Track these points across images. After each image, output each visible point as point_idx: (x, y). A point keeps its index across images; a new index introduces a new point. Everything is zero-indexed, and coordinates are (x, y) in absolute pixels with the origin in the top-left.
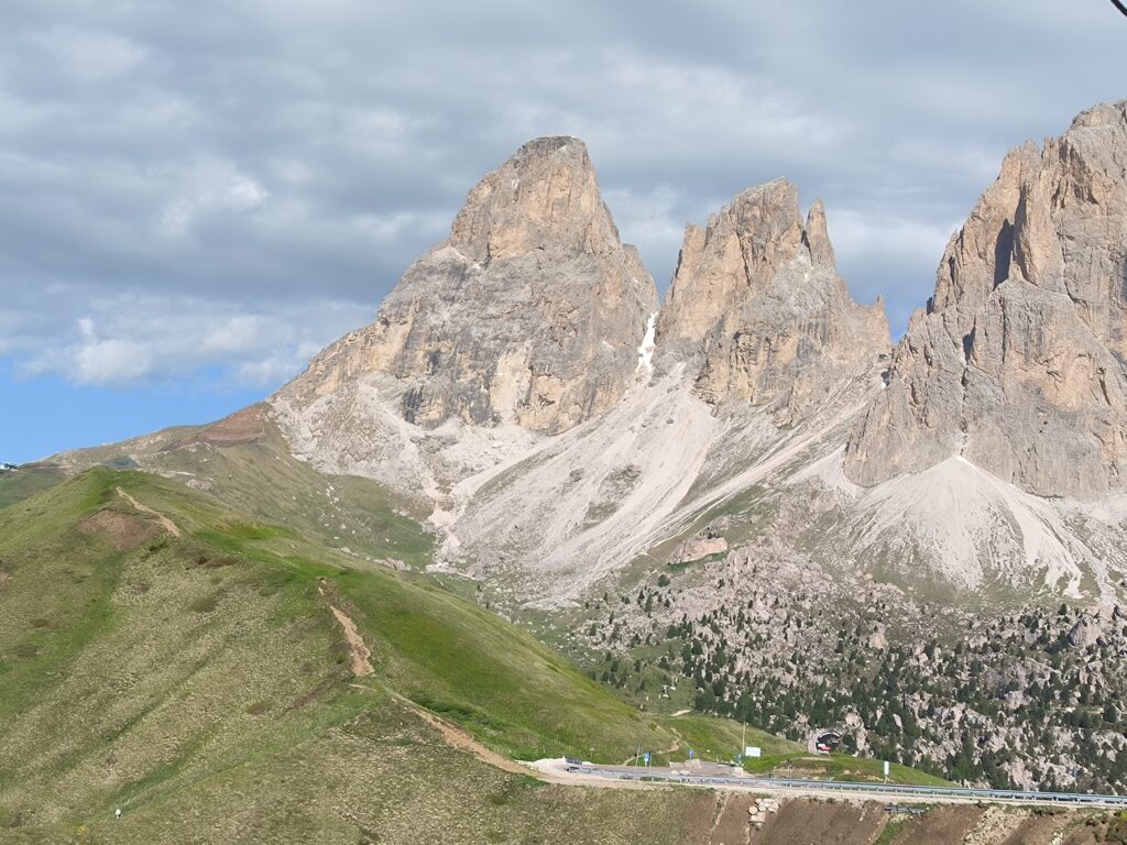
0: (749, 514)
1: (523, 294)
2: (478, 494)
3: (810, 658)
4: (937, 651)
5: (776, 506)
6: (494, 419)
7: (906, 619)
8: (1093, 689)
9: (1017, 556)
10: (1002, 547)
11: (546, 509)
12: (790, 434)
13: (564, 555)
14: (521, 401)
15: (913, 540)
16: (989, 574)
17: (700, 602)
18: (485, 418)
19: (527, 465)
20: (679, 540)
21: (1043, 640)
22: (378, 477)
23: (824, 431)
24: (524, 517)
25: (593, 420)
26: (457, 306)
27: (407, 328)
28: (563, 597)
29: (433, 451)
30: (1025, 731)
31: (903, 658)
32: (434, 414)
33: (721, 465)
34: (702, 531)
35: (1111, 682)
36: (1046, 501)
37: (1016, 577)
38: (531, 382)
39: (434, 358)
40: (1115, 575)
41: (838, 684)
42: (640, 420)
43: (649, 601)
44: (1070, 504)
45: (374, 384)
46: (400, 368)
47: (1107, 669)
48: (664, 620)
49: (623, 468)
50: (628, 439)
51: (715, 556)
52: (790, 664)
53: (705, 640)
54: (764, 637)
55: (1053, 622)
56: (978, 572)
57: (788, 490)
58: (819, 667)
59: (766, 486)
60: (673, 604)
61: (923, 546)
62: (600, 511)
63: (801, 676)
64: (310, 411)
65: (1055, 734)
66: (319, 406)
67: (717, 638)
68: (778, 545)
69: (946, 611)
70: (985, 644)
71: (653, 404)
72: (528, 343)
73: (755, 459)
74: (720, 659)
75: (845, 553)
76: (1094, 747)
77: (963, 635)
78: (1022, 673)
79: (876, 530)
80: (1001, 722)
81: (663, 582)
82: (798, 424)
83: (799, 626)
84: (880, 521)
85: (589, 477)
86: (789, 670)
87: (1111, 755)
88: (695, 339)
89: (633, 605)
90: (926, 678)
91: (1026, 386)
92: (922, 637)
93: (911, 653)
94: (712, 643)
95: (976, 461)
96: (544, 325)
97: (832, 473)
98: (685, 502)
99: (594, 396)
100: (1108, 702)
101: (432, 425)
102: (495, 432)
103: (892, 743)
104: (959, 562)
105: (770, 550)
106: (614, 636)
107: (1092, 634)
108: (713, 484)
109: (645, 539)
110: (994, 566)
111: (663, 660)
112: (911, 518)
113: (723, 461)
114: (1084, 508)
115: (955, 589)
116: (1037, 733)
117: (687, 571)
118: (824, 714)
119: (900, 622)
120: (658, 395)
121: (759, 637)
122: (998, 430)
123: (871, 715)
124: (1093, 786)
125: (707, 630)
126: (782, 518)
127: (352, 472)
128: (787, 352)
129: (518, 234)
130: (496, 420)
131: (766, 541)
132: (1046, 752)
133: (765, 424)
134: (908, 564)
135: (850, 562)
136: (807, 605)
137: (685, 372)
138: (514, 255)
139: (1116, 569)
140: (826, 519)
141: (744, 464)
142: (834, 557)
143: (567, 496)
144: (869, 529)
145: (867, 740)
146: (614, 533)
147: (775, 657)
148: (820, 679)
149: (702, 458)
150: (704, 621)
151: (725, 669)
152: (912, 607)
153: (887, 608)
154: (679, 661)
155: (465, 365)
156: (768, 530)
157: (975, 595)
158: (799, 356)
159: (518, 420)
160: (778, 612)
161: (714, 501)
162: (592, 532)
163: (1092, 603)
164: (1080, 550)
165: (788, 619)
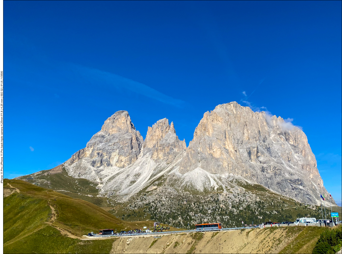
0: (162, 181)
1: (116, 141)
2: (108, 180)
3: (173, 207)
4: (196, 204)
5: (166, 179)
6: (111, 165)
7: (190, 198)
8: (223, 208)
9: (209, 185)
10: (207, 183)
11: (122, 182)
12: (169, 165)
13: (125, 191)
14: (116, 162)
15: (191, 183)
16: (205, 189)
17: (152, 198)
18: (109, 165)
19: (118, 174)
20: (148, 187)
21: (215, 200)
22: (87, 178)
23: (175, 164)
24: (118, 184)
25: (131, 164)
27: (92, 148)
28: (125, 199)
29: (98, 172)
30: (211, 217)
31: (190, 205)
32: (98, 165)
33: (156, 171)
34: (152, 185)
35: (226, 207)
36: (214, 175)
37: (209, 189)
38: (118, 157)
39: (98, 154)
40: (226, 187)
41: (178, 212)
42: (141, 164)
43: (142, 199)
44: (218, 175)
45: (86, 160)
46: (91, 156)
47: (225, 204)
48: (145, 202)
49: (137, 173)
50: (138, 168)
51: (155, 189)
52: (169, 209)
53: (153, 206)
54: (164, 204)
55: (216, 196)
56: (203, 188)
57: (169, 175)
58: (175, 209)
59: (165, 175)
60: (147, 199)
61: (193, 184)
62: (133, 182)
63: (171, 211)
65: (217, 217)
66: (74, 165)
67: (155, 205)
68: (167, 186)
69: (197, 196)
70: (204, 202)
71: (143, 161)
72: (118, 150)
73: (162, 170)
74: (156, 209)
75: (179, 187)
76: (223, 219)
77: (200, 200)
78: (211, 206)
80: (207, 216)
81: (145, 195)
82: (170, 163)
83: (171, 201)
84: (185, 180)
85: (130, 175)
86: (169, 210)
87: (226, 220)
88: (151, 148)
89: (139, 200)
90: (194, 209)
91: (210, 154)
92: (193, 201)
95: (201, 168)
96: (121, 147)
97: (177, 172)
98: (149, 179)
99: (131, 160)
100: (226, 210)
101: (98, 167)
102: (111, 168)
103: (187, 222)
104: (200, 187)
105: (165, 187)
106: (135, 207)
108: (155, 175)
109: (142, 187)
110: (206, 187)
111: (144, 210)
112: (191, 179)
114: (221, 175)
115: (199, 192)
116: (213, 217)
117: (150, 192)
118: (175, 218)
119: (189, 199)
120: (144, 159)
121: (163, 204)
122: (205, 162)
123: (183, 217)
125: (153, 204)
126: (168, 180)
128: (167, 150)
129: (115, 129)
130: (112, 166)
131: (165, 185)
132: (215, 221)
133: (164, 163)
134: (191, 188)
135: (180, 188)
136: (172, 197)
137: (149, 154)
138: (114, 133)
139: (226, 186)
140: (176, 180)
141: (161, 171)
142: (177, 188)
143: (126, 179)
144: (184, 182)
145: (183, 222)
146: (136, 186)
147: (166, 207)
148: (175, 211)
149: (153, 171)
150: (153, 202)
151: (156, 211)
152: (191, 196)
153: (187, 196)
154: (148, 210)
155: (105, 155)
156: (165, 183)
157: (202, 193)
158: (170, 150)
159: (116, 165)
160: (167, 199)
161: (155, 179)
162: (131, 186)
163: (223, 192)
164: (220, 183)
165: (169, 200)
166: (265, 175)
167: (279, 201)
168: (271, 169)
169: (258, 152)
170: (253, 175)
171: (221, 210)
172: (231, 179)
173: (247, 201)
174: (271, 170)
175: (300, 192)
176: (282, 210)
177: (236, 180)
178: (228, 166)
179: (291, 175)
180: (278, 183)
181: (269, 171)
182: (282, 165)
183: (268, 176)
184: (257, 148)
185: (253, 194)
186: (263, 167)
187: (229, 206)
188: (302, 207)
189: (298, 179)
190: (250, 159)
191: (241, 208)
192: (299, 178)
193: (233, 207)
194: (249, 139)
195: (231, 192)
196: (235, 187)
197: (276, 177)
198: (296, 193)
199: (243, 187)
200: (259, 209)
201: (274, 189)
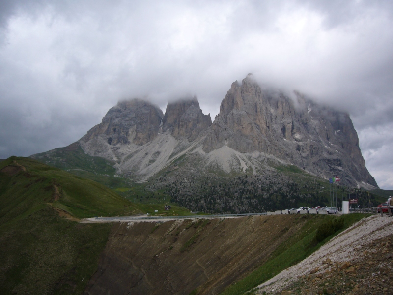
0: (183, 160)
1: (134, 115)
2: (125, 159)
3: (195, 189)
4: (221, 186)
5: (189, 158)
7: (215, 180)
8: (251, 191)
10: (234, 164)
11: (140, 161)
12: (192, 143)
13: (144, 171)
14: (134, 138)
15: (217, 164)
16: (232, 169)
17: (173, 179)
18: (127, 143)
19: (136, 152)
20: (169, 166)
21: (242, 182)
22: (103, 157)
23: (199, 142)
24: (136, 163)
25: (150, 142)
26: (119, 118)
27: (108, 124)
28: (144, 180)
29: (115, 150)
30: (238, 201)
31: (214, 188)
32: (115, 142)
34: (173, 164)
35: (255, 189)
36: (243, 154)
37: (237, 170)
38: (136, 134)
39: (115, 130)
40: (256, 168)
41: (201, 194)
42: (160, 141)
43: (162, 180)
44: (248, 154)
45: (102, 137)
46: (107, 132)
47: (254, 187)
48: (165, 184)
49: (157, 152)
50: (157, 146)
51: (176, 169)
55: (244, 178)
56: (230, 169)
57: (192, 154)
58: (197, 191)
59: (187, 154)
60: (167, 180)
61: (219, 164)
62: (152, 161)
63: (193, 193)
64: (88, 143)
65: (244, 201)
66: (90, 142)
68: (189, 166)
69: (223, 178)
70: (231, 184)
72: (135, 125)
73: (184, 149)
74: (176, 191)
75: (203, 167)
76: (251, 203)
77: (227, 182)
78: (238, 189)
79: (209, 162)
80: (233, 200)
81: (165, 176)
82: (193, 140)
83: (193, 183)
84: (210, 160)
85: (149, 154)
86: (191, 192)
87: (255, 204)
88: (171, 123)
89: (158, 181)
90: (219, 192)
91: (238, 130)
92: (218, 183)
93: (216, 187)
95: (229, 146)
96: (139, 122)
97: (200, 150)
98: (169, 159)
99: (150, 137)
100: (254, 194)
101: (115, 145)
102: (129, 145)
103: (211, 205)
104: (226, 167)
105: (187, 167)
106: (154, 188)
108: (176, 154)
109: (162, 167)
111: (164, 192)
112: (216, 159)
113: (178, 149)
114: (250, 155)
115: (225, 173)
116: (240, 201)
117: (170, 173)
118: (197, 201)
120: (164, 136)
121: (185, 186)
122: (233, 140)
123: (207, 200)
125: (174, 186)
126: (190, 160)
127: (97, 156)
128: (190, 125)
130: (129, 143)
131: (187, 165)
132: (242, 205)
133: (186, 141)
134: (216, 169)
135: (204, 169)
136: (195, 178)
137: (169, 131)
140: (199, 160)
141: (182, 149)
142: (201, 168)
143: (145, 158)
145: (206, 206)
146: (155, 166)
147: (188, 190)
148: (197, 194)
149: (173, 149)
150: (173, 183)
151: (178, 193)
152: (217, 177)
153: (212, 178)
154: (168, 192)
155: (122, 131)
156: (187, 163)
157: (229, 174)
158: (193, 126)
159: (134, 142)
160: (189, 180)
161: (176, 158)
162: (150, 166)
163: (251, 173)
164: (250, 163)
165: (191, 182)
166: (301, 155)
167: (314, 184)
169: (293, 129)
170: (287, 155)
171: (250, 193)
172: (262, 159)
173: (278, 183)
174: (307, 148)
175: (338, 173)
176: (317, 193)
177: (268, 160)
178: (259, 144)
179: (330, 154)
180: (314, 163)
181: (305, 150)
182: (320, 143)
183: (304, 155)
184: (293, 123)
185: (286, 175)
186: (298, 145)
187: (258, 189)
188: (340, 190)
189: (337, 159)
190: (284, 136)
191: (272, 191)
192: (339, 158)
193: (262, 190)
194: (283, 114)
195: (262, 174)
196: (266, 168)
197: (312, 157)
198: (334, 174)
199: (275, 167)
200: (292, 192)
201: (310, 170)
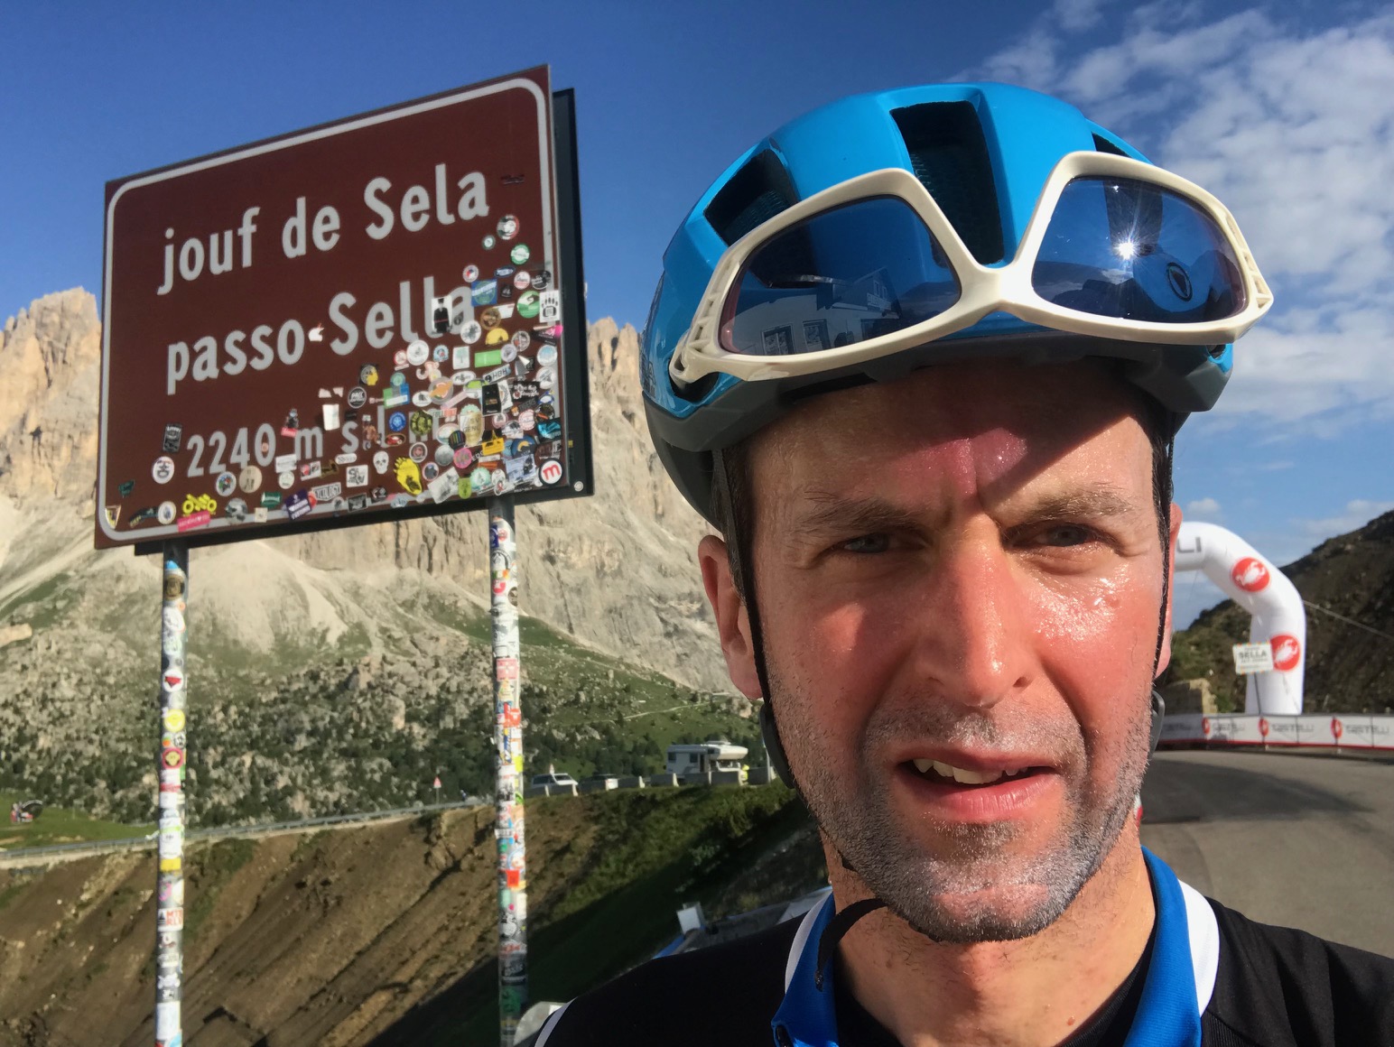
0: (55, 600)
3: (113, 729)
4: (233, 709)
5: (81, 592)
7: (206, 683)
8: (363, 725)
9: (303, 621)
10: (291, 614)
15: (211, 614)
16: (280, 638)
21: (324, 689)
30: (307, 767)
34: (5, 620)
35: (377, 716)
36: (328, 573)
37: (302, 639)
40: (384, 630)
41: (140, 749)
44: (347, 575)
51: (20, 643)
52: (94, 737)
54: (68, 713)
55: (333, 673)
56: (270, 636)
57: (93, 576)
58: (122, 735)
59: (71, 573)
61: (221, 618)
63: (103, 745)
65: (332, 766)
67: (19, 721)
68: (83, 629)
69: (242, 673)
70: (275, 698)
73: (59, 549)
74: (21, 739)
76: (364, 772)
77: (256, 692)
78: (306, 719)
80: (287, 764)
83: (103, 700)
86: (91, 741)
90: (222, 734)
92: (219, 698)
93: (209, 713)
94: (13, 725)
100: (376, 734)
104: (253, 630)
107: (364, 679)
108: (17, 574)
110: (283, 631)
113: (26, 553)
114: (359, 576)
115: (249, 654)
116: (317, 767)
118: (122, 778)
121: (62, 715)
124: (359, 805)
125: (9, 714)
126: (86, 603)
131: (72, 624)
132: (323, 782)
136: (111, 680)
139: (384, 625)
140: (131, 600)
141: (50, 552)
142: (138, 634)
147: (78, 731)
148: (122, 746)
151: (26, 748)
152: (211, 672)
156: (75, 614)
157: (266, 657)
160: (83, 688)
161: (18, 591)
163: (364, 653)
164: (356, 612)
165: (92, 694)
166: (558, 577)
167: (608, 687)
168: (586, 548)
171: (355, 736)
172: (407, 593)
173: (473, 690)
174: (581, 551)
175: (695, 648)
176: (620, 722)
177: (430, 597)
179: (665, 575)
180: (610, 610)
181: (574, 558)
182: (631, 534)
183: (569, 578)
186: (550, 542)
187: (390, 715)
188: (700, 707)
189: (690, 594)
191: (448, 722)
193: (410, 718)
195: (406, 654)
196: (423, 628)
197: (600, 585)
198: (679, 650)
199: (459, 626)
201: (593, 635)
